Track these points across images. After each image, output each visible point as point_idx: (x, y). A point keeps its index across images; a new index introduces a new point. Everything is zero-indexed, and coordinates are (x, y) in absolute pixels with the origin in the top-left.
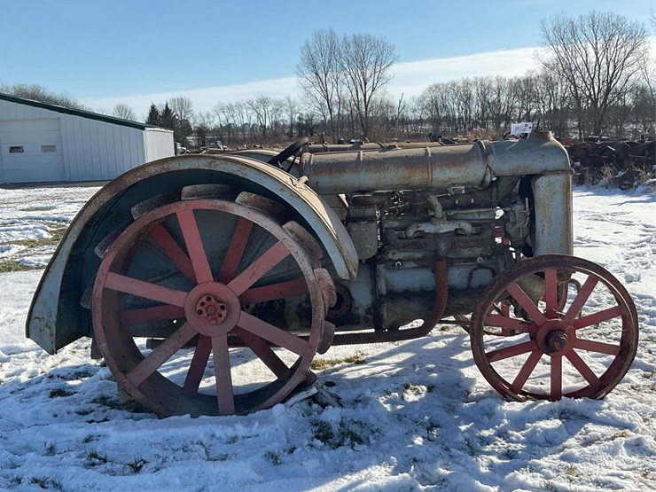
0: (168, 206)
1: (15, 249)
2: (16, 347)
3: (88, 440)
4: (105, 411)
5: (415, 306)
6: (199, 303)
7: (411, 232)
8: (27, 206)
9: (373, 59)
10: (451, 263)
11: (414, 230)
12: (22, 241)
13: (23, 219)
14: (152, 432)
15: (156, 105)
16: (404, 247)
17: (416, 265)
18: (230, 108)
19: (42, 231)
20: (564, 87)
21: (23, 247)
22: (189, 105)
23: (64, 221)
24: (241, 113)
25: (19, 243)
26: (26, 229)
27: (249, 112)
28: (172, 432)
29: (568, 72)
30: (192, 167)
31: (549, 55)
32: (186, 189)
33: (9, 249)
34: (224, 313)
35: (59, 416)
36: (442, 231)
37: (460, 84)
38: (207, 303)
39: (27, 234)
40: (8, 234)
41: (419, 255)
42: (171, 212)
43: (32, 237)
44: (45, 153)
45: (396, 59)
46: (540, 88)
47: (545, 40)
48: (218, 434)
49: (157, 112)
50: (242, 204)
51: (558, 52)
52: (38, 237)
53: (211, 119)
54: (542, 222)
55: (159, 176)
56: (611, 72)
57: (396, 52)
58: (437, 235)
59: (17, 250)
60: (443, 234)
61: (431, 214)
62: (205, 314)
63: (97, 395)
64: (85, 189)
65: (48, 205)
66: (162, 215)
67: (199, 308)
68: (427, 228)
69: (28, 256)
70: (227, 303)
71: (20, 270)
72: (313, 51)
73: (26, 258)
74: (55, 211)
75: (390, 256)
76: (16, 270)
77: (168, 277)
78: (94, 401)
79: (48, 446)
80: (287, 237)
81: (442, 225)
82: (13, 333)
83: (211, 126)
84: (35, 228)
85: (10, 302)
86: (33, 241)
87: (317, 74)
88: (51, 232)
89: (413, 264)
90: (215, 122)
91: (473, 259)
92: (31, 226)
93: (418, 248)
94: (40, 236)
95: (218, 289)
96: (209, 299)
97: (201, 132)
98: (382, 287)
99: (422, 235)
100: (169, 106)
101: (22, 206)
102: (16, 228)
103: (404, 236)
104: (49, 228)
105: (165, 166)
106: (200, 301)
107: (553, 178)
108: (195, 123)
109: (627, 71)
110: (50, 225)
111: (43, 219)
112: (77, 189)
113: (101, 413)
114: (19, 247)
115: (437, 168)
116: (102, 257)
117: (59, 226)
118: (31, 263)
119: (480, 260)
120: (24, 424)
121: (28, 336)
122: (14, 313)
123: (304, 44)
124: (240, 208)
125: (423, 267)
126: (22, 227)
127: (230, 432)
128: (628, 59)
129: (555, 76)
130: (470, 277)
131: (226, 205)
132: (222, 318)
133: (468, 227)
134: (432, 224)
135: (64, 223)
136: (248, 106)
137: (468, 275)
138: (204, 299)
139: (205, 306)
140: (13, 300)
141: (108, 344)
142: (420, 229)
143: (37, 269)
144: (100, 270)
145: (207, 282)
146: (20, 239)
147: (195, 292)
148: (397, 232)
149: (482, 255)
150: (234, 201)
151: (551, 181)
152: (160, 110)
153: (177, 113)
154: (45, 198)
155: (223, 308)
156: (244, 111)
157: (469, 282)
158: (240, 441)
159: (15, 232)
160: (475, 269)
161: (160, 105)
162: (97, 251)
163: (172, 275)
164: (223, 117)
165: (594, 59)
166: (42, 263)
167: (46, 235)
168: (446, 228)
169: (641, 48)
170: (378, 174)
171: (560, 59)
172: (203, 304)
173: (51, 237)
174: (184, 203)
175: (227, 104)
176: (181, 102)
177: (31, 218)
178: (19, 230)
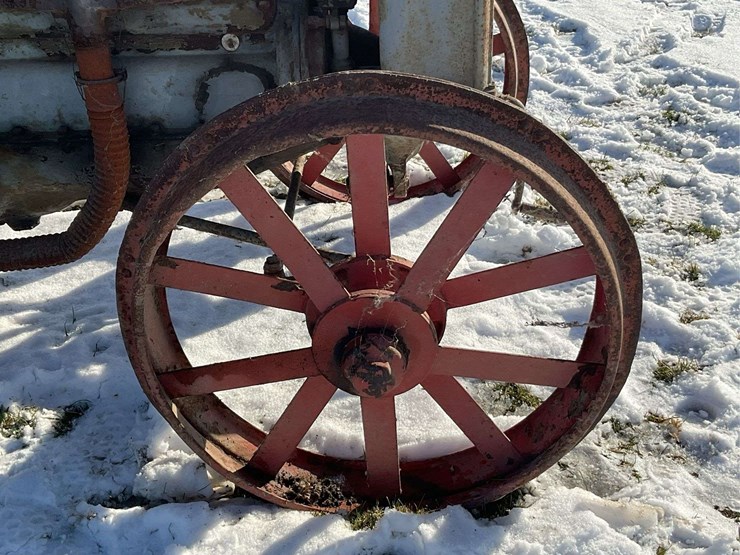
5: (50, 173)
10: (147, 50)
41: (38, 23)
89: (27, 50)
91: (210, 41)
119: (230, 43)
130: (202, 95)
137: (193, 89)
149: (231, 29)
157: (200, 109)
160: (213, 73)
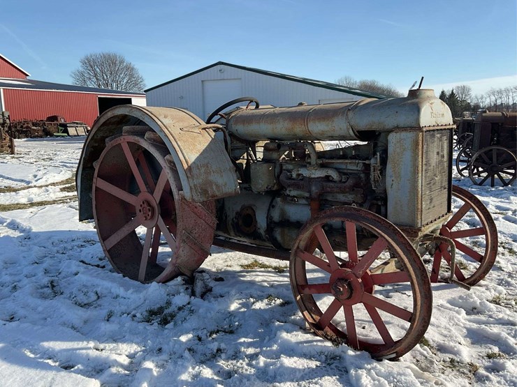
7: (294, 174)
11: (296, 173)
15: (446, 90)
17: (306, 203)
18: (500, 92)
22: (469, 90)
36: (313, 176)
41: (306, 195)
49: (445, 96)
53: (484, 100)
54: (391, 177)
60: (314, 178)
61: (308, 160)
62: (142, 213)
66: (115, 144)
70: (154, 207)
75: (288, 192)
80: (166, 166)
83: (483, 105)
90: (486, 102)
93: (298, 188)
96: (144, 203)
97: (475, 108)
98: (276, 216)
99: (302, 178)
100: (454, 91)
103: (291, 177)
107: (404, 135)
108: (471, 102)
115: (311, 121)
116: (95, 168)
124: (145, 143)
132: (149, 217)
133: (334, 175)
142: (300, 172)
144: (94, 175)
145: (144, 191)
147: (140, 197)
148: (289, 174)
151: (402, 137)
152: (448, 94)
153: (459, 96)
155: (149, 210)
156: (511, 94)
161: (448, 91)
164: (493, 99)
168: (317, 174)
170: (271, 125)
176: (464, 89)
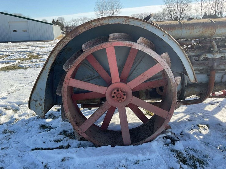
0: (101, 44)
1: (17, 62)
2: (22, 102)
3: (63, 160)
4: (67, 140)
6: (113, 93)
7: (202, 58)
8: (19, 48)
9: (116, 7)
11: (204, 57)
12: (19, 59)
13: (19, 51)
14: (97, 158)
16: (198, 64)
17: (199, 72)
18: (75, 20)
19: (25, 56)
20: (168, 16)
21: (20, 61)
22: (64, 19)
23: (32, 52)
24: (78, 22)
25: (18, 59)
26: (20, 55)
27: (81, 22)
28: (106, 158)
29: (170, 12)
30: (116, 23)
31: (165, 7)
32: (111, 35)
33: (15, 61)
34: (125, 97)
35: (46, 143)
36: (216, 57)
37: (140, 14)
38: (117, 93)
39: (21, 56)
40: (14, 56)
41: (201, 68)
42: (103, 47)
43: (22, 57)
44: (24, 32)
45: (122, 7)
46: (161, 16)
47: (164, 2)
48: (130, 159)
50: (141, 43)
51: (167, 6)
52: (24, 57)
53: (70, 23)
55: (98, 28)
56: (181, 12)
57: (122, 5)
58: (214, 59)
59: (18, 62)
60: (217, 59)
61: (212, 49)
62: (116, 98)
63: (61, 130)
64: (36, 43)
65: (26, 47)
66: (98, 49)
67: (113, 95)
68: (210, 56)
69: (22, 64)
70: (126, 92)
71: (20, 69)
72: (99, 4)
73: (21, 65)
74: (28, 49)
76: (18, 69)
77: (93, 79)
78: (61, 134)
79: (44, 164)
80: (163, 61)
81: (217, 55)
82: (20, 95)
83: (70, 26)
84: (23, 54)
85: (17, 81)
86: (23, 59)
87: (100, 11)
88: (28, 56)
90: (71, 24)
91: (223, 70)
92: (22, 54)
93: (204, 65)
94: (25, 57)
95: (122, 86)
96: (118, 90)
97: (67, 27)
98: (186, 82)
99: (207, 59)
100: (58, 19)
101: (18, 48)
102: (17, 54)
103: (197, 60)
104: (27, 55)
105: (101, 22)
106: (114, 92)
108: (65, 25)
109: (186, 12)
110: (28, 54)
111: (25, 52)
112: (34, 43)
113: (65, 141)
114: (18, 61)
115: (219, 28)
116: (66, 71)
117: (30, 54)
118: (23, 66)
120: (30, 146)
121: (30, 108)
122: (19, 86)
123: (96, 2)
124: (140, 46)
125: (202, 73)
126: (19, 54)
127: (136, 158)
128: (186, 8)
129: (166, 13)
131: (132, 44)
132: (124, 100)
134: (213, 54)
135: (32, 53)
136: (80, 20)
137: (221, 76)
138: (116, 91)
139: (116, 94)
140: (18, 80)
141: (70, 113)
142: (207, 56)
143: (25, 68)
144: (66, 77)
145: (117, 83)
146: (19, 58)
147: (111, 87)
148: (194, 58)
150: (136, 42)
152: (55, 21)
153: (60, 22)
154: (25, 45)
155: (124, 95)
157: (221, 79)
158: (141, 163)
159: (17, 56)
160: (225, 74)
161: (55, 19)
162: (64, 67)
163: (95, 78)
164: (73, 23)
165: (177, 8)
166: (27, 66)
167: (27, 57)
168: (218, 56)
169: (190, 5)
170: (191, 30)
171: (168, 8)
172: (115, 93)
173: (28, 57)
174: (110, 43)
175: (74, 19)
176: (61, 18)
177: (21, 52)
178: (18, 55)
